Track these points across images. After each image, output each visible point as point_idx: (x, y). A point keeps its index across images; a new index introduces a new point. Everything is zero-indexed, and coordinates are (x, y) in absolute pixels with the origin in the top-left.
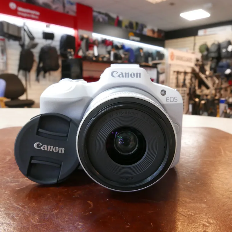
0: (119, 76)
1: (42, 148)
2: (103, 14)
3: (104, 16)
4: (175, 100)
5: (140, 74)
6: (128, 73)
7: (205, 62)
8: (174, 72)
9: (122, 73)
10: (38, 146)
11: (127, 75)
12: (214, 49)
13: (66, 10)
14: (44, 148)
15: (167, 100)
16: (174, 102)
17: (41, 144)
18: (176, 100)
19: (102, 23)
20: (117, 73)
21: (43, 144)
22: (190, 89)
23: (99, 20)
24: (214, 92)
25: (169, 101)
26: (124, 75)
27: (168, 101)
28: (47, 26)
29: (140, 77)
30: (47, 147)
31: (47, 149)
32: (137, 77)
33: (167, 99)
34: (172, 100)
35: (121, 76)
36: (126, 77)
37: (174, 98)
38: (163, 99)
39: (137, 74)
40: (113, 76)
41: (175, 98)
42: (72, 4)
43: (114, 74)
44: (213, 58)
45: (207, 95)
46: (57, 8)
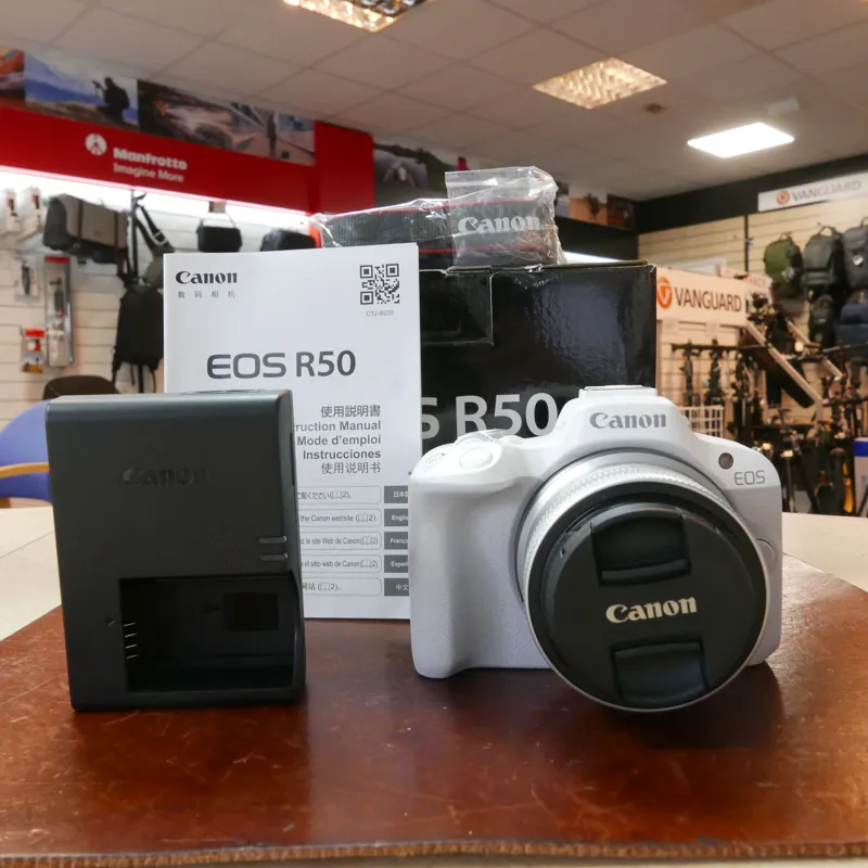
0: (611, 424)
1: (631, 616)
2: (408, 153)
3: (412, 161)
4: (757, 480)
5: (664, 417)
6: (634, 417)
7: (789, 306)
8: (675, 347)
9: (618, 417)
10: (618, 614)
11: (631, 421)
12: (818, 257)
13: (280, 147)
14: (636, 615)
15: (736, 479)
16: (756, 486)
17: (625, 608)
18: (762, 480)
19: (406, 183)
20: (606, 417)
21: (629, 606)
22: (737, 407)
23: (396, 175)
24: (827, 414)
25: (743, 481)
26: (623, 420)
27: (738, 481)
28: (212, 209)
29: (664, 424)
30: (645, 610)
31: (647, 614)
32: (657, 425)
33: (738, 476)
34: (750, 480)
35: (615, 424)
36: (627, 426)
37: (755, 475)
38: (726, 478)
39: (656, 417)
40: (598, 427)
41: (759, 474)
42: (298, 126)
43: (599, 420)
44: (819, 290)
45: (803, 429)
46: (245, 144)
